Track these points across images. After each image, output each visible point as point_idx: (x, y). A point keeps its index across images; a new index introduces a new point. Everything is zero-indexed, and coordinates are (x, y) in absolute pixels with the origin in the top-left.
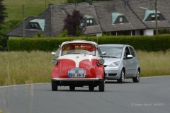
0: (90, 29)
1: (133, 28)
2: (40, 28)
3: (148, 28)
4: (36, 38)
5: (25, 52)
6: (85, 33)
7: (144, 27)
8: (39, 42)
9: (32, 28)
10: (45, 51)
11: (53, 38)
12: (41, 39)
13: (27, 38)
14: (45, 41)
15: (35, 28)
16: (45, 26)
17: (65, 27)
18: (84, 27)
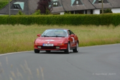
0: (55, 9)
1: (86, 8)
2: (20, 8)
3: (96, 9)
4: (18, 16)
5: (11, 25)
6: (52, 12)
7: (94, 8)
8: (20, 18)
9: (15, 8)
10: (25, 24)
11: (30, 16)
12: (21, 16)
13: (12, 16)
14: (25, 18)
15: (17, 8)
16: (24, 7)
17: (39, 8)
18: (51, 7)
